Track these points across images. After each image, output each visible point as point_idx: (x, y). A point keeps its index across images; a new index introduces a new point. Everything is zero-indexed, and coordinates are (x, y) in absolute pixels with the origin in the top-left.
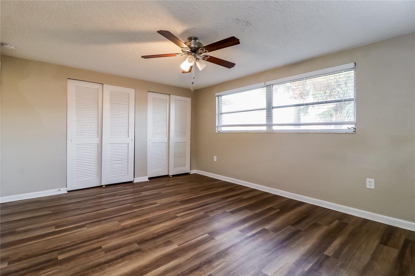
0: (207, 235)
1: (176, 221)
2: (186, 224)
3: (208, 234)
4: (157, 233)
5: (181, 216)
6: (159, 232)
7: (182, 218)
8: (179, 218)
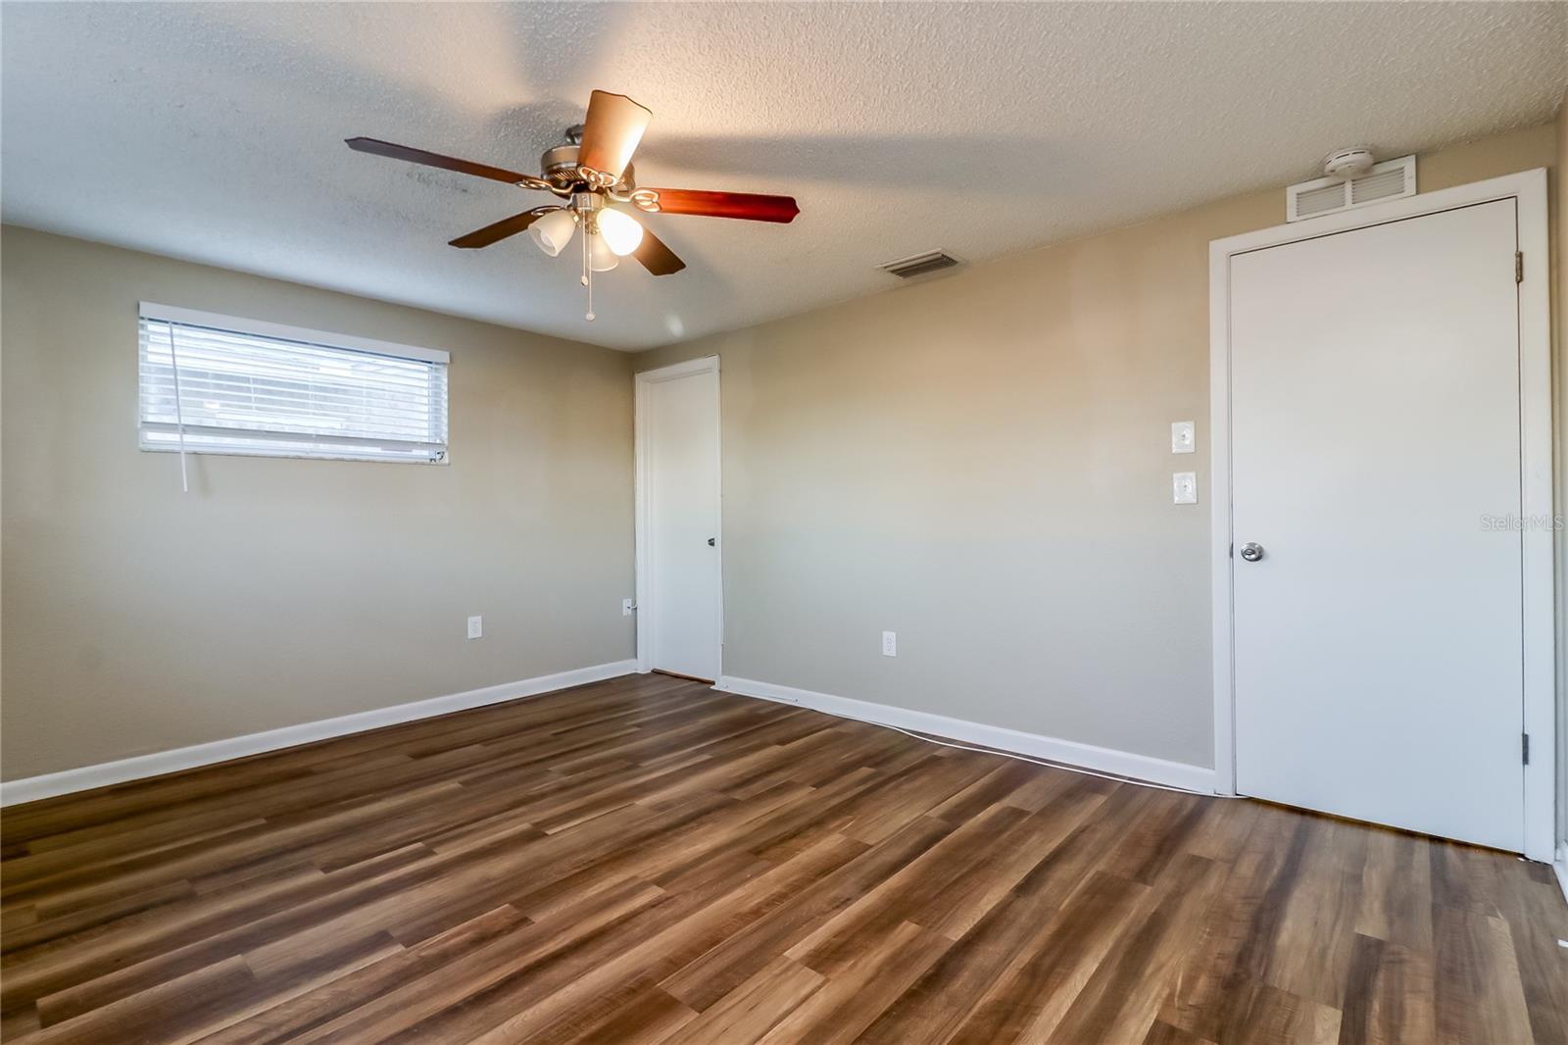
0: (549, 832)
1: (657, 863)
2: (617, 858)
3: (546, 835)
4: (702, 824)
5: (643, 886)
6: (698, 827)
7: (634, 878)
8: (648, 879)
